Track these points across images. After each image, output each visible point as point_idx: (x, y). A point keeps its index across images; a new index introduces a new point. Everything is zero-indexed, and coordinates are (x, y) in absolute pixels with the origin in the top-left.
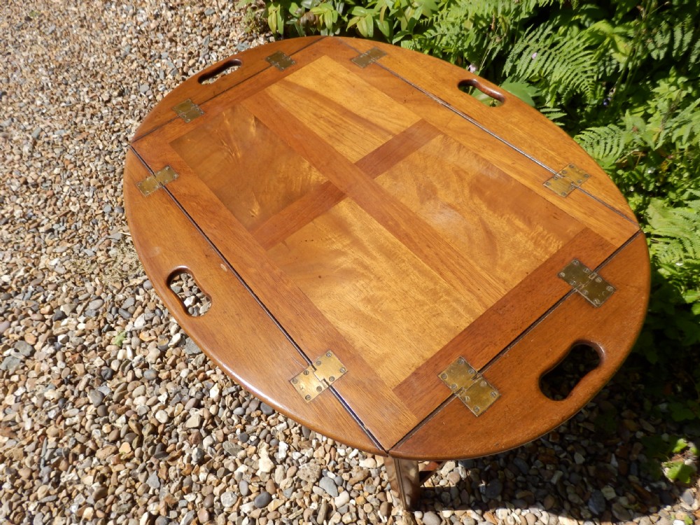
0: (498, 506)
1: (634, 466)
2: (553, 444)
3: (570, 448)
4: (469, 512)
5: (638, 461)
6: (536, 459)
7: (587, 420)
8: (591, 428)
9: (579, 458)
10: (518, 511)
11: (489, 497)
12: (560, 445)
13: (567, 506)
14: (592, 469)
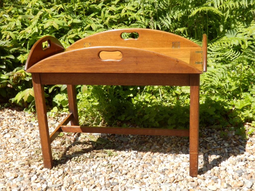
0: (220, 163)
1: (240, 140)
2: (217, 146)
3: (222, 144)
4: (214, 168)
5: (240, 139)
6: (216, 151)
7: (218, 138)
8: (222, 139)
9: (226, 145)
10: (226, 161)
11: (215, 163)
12: (219, 145)
13: (236, 153)
14: (232, 145)
